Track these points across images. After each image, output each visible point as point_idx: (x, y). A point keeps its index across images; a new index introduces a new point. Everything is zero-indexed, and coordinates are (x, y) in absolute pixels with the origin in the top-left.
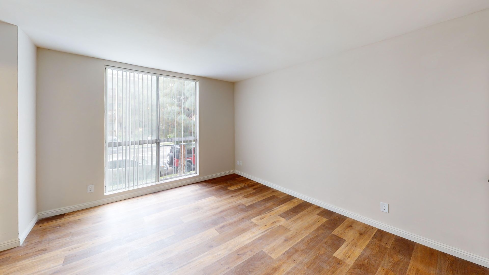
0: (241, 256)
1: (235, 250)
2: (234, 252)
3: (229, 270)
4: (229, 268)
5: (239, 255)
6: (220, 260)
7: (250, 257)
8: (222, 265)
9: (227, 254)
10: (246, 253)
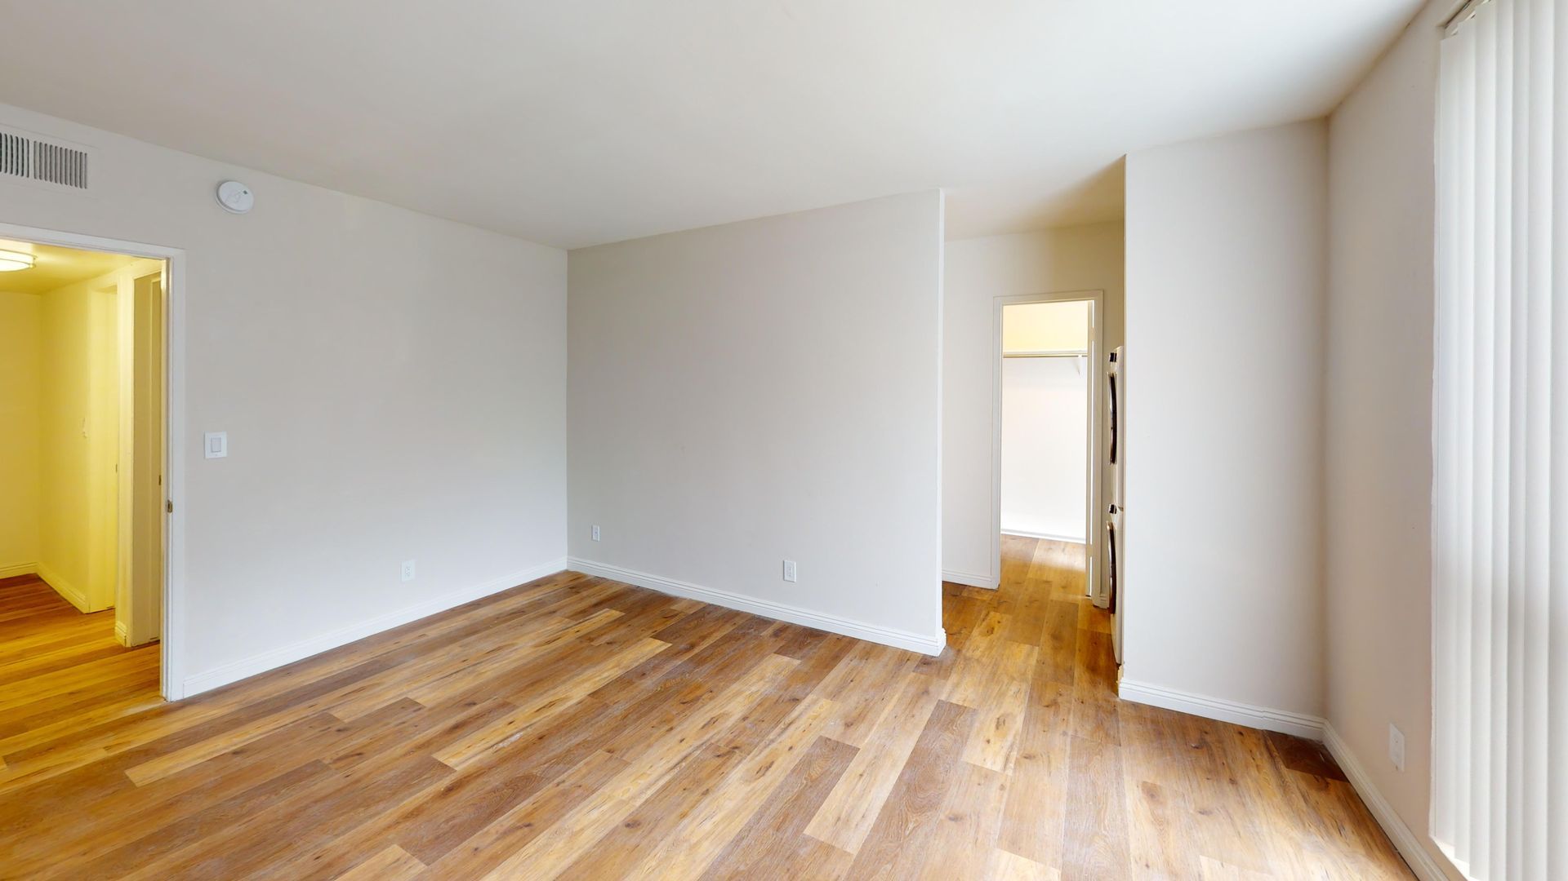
0: (519, 824)
1: (541, 835)
2: (543, 831)
3: (556, 781)
4: (558, 785)
5: (527, 823)
6: (588, 796)
7: (485, 829)
8: (580, 786)
9: (567, 816)
10: (498, 839)
